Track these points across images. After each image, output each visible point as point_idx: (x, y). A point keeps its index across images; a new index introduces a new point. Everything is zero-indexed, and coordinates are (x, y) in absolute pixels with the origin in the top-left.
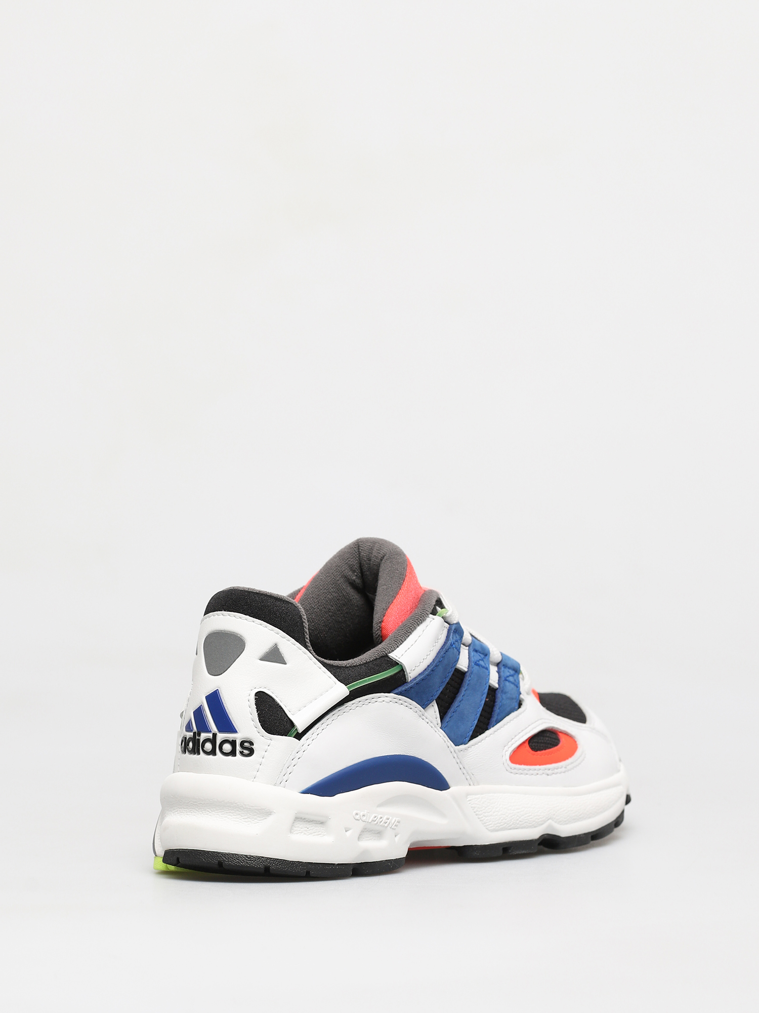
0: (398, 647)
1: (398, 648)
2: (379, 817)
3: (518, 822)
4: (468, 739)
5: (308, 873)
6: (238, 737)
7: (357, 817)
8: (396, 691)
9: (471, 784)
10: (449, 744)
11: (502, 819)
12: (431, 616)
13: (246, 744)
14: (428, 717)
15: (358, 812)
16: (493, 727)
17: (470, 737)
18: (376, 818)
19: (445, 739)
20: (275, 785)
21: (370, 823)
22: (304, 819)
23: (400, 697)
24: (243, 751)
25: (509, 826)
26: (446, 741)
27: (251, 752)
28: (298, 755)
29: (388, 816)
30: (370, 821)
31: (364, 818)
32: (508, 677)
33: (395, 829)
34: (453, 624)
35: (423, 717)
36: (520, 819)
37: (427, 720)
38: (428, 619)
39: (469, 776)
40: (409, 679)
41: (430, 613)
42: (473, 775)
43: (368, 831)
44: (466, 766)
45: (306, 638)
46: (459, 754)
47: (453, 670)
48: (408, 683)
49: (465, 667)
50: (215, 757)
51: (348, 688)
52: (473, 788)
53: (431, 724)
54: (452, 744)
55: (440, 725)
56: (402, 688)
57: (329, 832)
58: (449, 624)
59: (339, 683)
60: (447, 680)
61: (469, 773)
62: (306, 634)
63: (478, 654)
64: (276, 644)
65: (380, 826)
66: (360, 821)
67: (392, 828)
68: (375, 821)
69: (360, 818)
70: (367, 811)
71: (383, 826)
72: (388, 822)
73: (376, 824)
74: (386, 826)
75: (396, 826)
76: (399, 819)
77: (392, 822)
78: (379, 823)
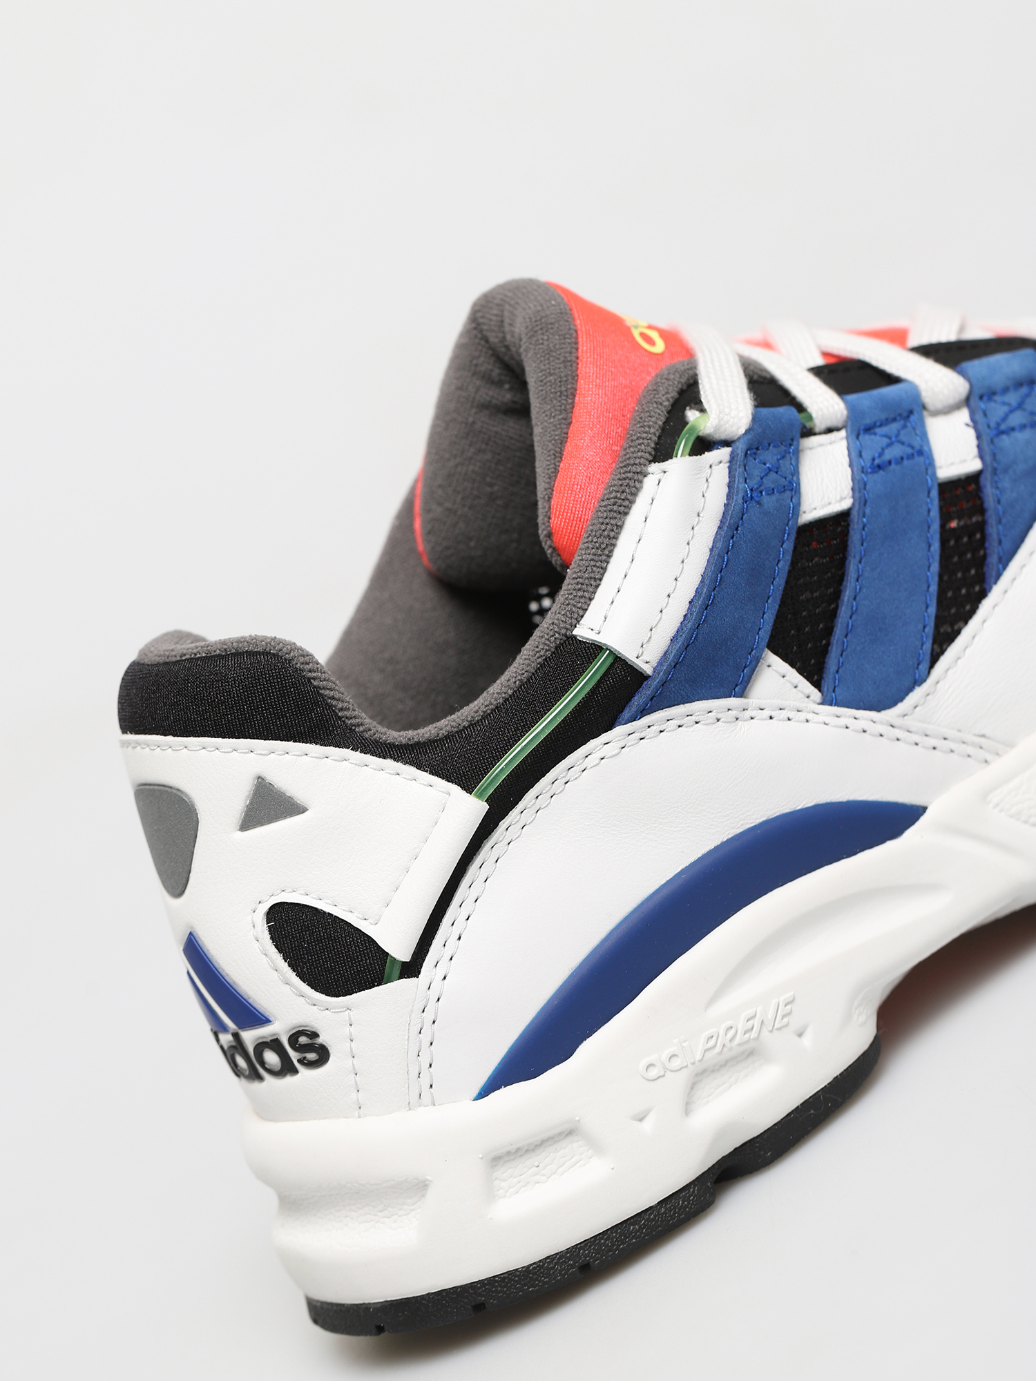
0: (591, 599)
1: (593, 602)
2: (722, 1032)
4: (924, 666)
6: (279, 1028)
7: (653, 1073)
8: (626, 714)
9: (989, 757)
10: (862, 724)
12: (654, 468)
13: (303, 1040)
14: (763, 703)
15: (652, 1058)
16: (995, 583)
17: (928, 657)
18: (714, 1040)
19: (843, 721)
20: (410, 1106)
21: (699, 1061)
22: (518, 1150)
23: (646, 720)
24: (305, 1058)
26: (850, 722)
27: (323, 1055)
28: (429, 1016)
29: (750, 1012)
30: (698, 1057)
31: (676, 1063)
32: (1005, 419)
33: (787, 1025)
34: (739, 438)
35: (748, 714)
37: (766, 713)
38: (649, 483)
39: (973, 744)
40: (648, 669)
41: (650, 462)
42: (983, 736)
43: (713, 1071)
44: (949, 733)
45: (341, 709)
46: (908, 722)
47: (789, 545)
48: (647, 678)
49: (842, 499)
50: (264, 1084)
51: (479, 796)
52: (999, 766)
53: (785, 714)
54: (873, 714)
55: (816, 694)
56: (638, 700)
57: (596, 1147)
58: (726, 443)
59: (455, 789)
60: (780, 582)
61: (969, 738)
62: (334, 703)
63: (875, 434)
64: (259, 777)
65: (739, 1045)
66: (668, 1074)
67: (775, 1027)
68: (715, 1046)
69: (666, 1069)
70: (676, 1041)
71: (748, 1041)
72: (757, 1022)
73: (720, 1053)
74: (754, 1034)
75: (789, 1014)
76: (788, 996)
77: (771, 1015)
78: (728, 1045)
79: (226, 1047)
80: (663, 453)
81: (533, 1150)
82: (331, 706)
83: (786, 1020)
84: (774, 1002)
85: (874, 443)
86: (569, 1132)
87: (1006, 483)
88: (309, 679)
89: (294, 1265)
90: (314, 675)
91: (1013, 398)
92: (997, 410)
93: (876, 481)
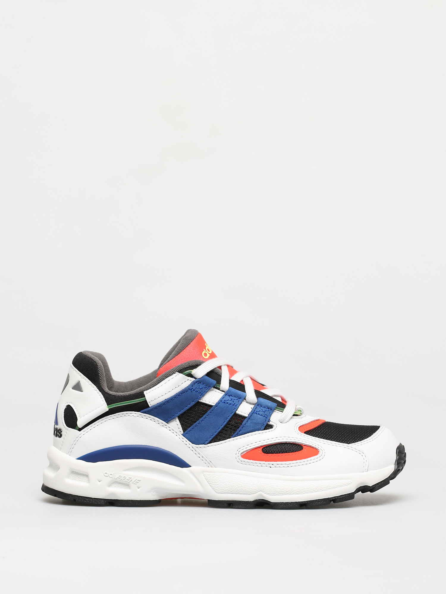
2: (123, 477)
3: (236, 490)
4: (207, 442)
5: (75, 500)
6: (59, 427)
7: (106, 475)
8: (142, 411)
9: (209, 466)
10: (187, 443)
11: (225, 487)
13: (60, 431)
14: (170, 427)
15: (107, 472)
17: (209, 441)
18: (120, 477)
19: (183, 440)
20: (67, 453)
21: (116, 479)
25: (230, 492)
26: (185, 441)
27: (60, 436)
28: (77, 439)
29: (131, 477)
30: (116, 478)
31: (111, 476)
32: (259, 411)
33: (136, 484)
34: (198, 378)
35: (166, 427)
36: (237, 489)
37: (170, 429)
38: (174, 375)
39: (208, 462)
40: (150, 406)
41: (177, 372)
42: (211, 462)
43: (119, 483)
44: (204, 456)
45: (101, 380)
46: (197, 449)
47: (194, 403)
48: (149, 407)
49: (213, 403)
50: (57, 438)
51: (108, 407)
52: (210, 469)
53: (173, 431)
54: (190, 443)
55: (182, 432)
56: (145, 410)
57: (89, 482)
58: (195, 378)
59: (106, 403)
60: (187, 408)
61: (207, 460)
62: (100, 378)
63: (230, 397)
64: (79, 381)
65: (125, 481)
66: (108, 477)
67: (134, 483)
68: (120, 478)
69: (108, 476)
70: (114, 472)
71: (127, 482)
72: (131, 480)
73: (120, 480)
74: (129, 481)
75: (138, 482)
76: (140, 479)
77: (134, 480)
78: (123, 480)
79: (55, 428)
80: (181, 371)
81: (79, 474)
82: (99, 378)
83: (136, 483)
84: (137, 478)
85: (227, 398)
86: (87, 476)
87: (249, 422)
88: (98, 370)
89: (44, 477)
90: (100, 370)
91: (264, 409)
92: (259, 409)
93: (221, 404)
